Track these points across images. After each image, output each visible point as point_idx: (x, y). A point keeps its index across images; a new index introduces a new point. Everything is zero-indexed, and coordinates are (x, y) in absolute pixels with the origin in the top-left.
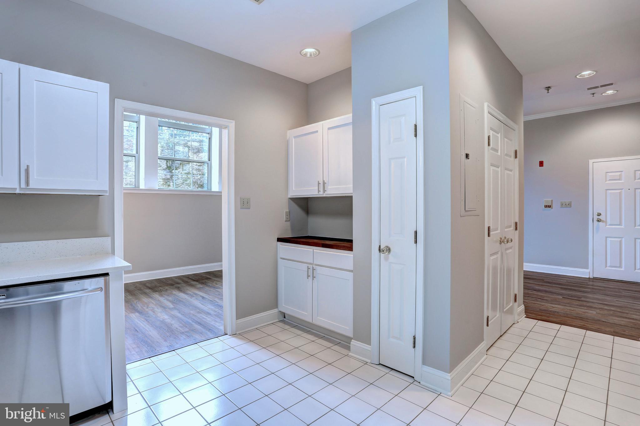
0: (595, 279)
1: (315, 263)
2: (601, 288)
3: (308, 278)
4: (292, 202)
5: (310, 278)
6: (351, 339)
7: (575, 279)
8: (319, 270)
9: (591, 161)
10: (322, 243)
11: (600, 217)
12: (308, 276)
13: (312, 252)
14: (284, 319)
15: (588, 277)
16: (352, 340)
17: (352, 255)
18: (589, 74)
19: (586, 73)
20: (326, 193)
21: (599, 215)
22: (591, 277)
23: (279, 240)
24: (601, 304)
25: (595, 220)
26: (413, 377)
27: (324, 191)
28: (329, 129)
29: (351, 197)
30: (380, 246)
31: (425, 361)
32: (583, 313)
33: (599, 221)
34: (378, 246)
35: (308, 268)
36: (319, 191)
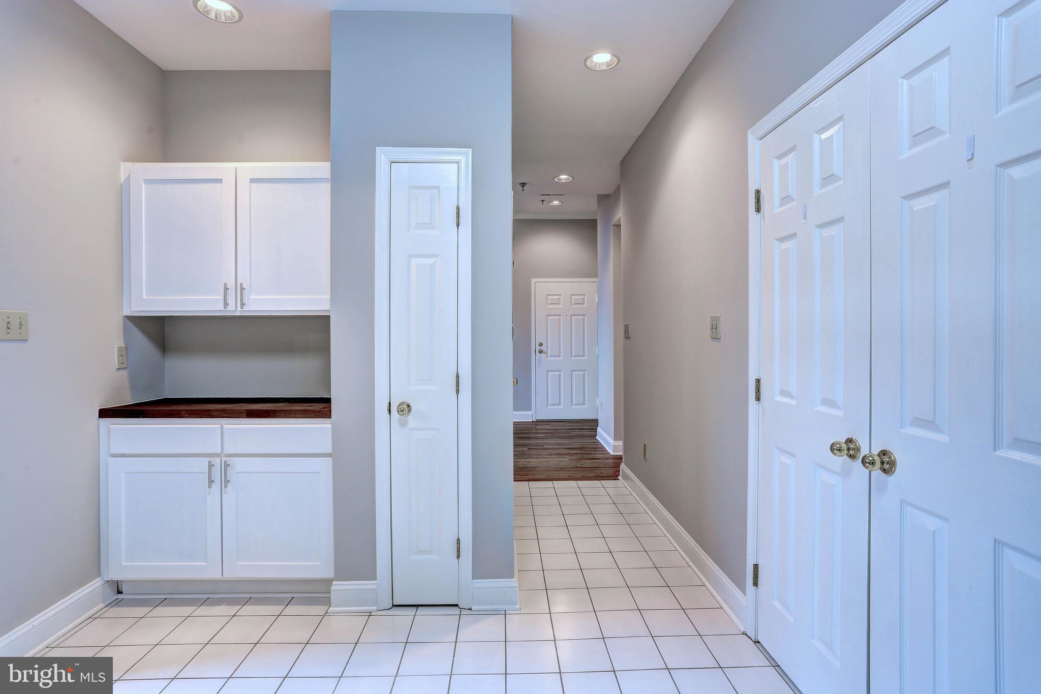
0: (538, 422)
1: (226, 451)
2: (552, 431)
3: (210, 487)
4: (130, 325)
5: (216, 487)
6: (329, 582)
7: (522, 425)
8: (238, 464)
9: (533, 280)
10: (246, 410)
11: (541, 348)
12: (211, 482)
13: (220, 429)
14: (120, 596)
15: (531, 421)
16: (334, 583)
17: (330, 426)
18: (566, 180)
19: (563, 177)
20: (246, 308)
21: (541, 345)
22: (534, 420)
23: (104, 413)
24: (564, 449)
25: (537, 351)
26: (457, 605)
27: (243, 305)
28: (253, 181)
29: (328, 318)
30: (390, 403)
31: (478, 573)
32: (558, 463)
33: (541, 352)
34: (387, 404)
35: (211, 466)
36: (226, 304)
